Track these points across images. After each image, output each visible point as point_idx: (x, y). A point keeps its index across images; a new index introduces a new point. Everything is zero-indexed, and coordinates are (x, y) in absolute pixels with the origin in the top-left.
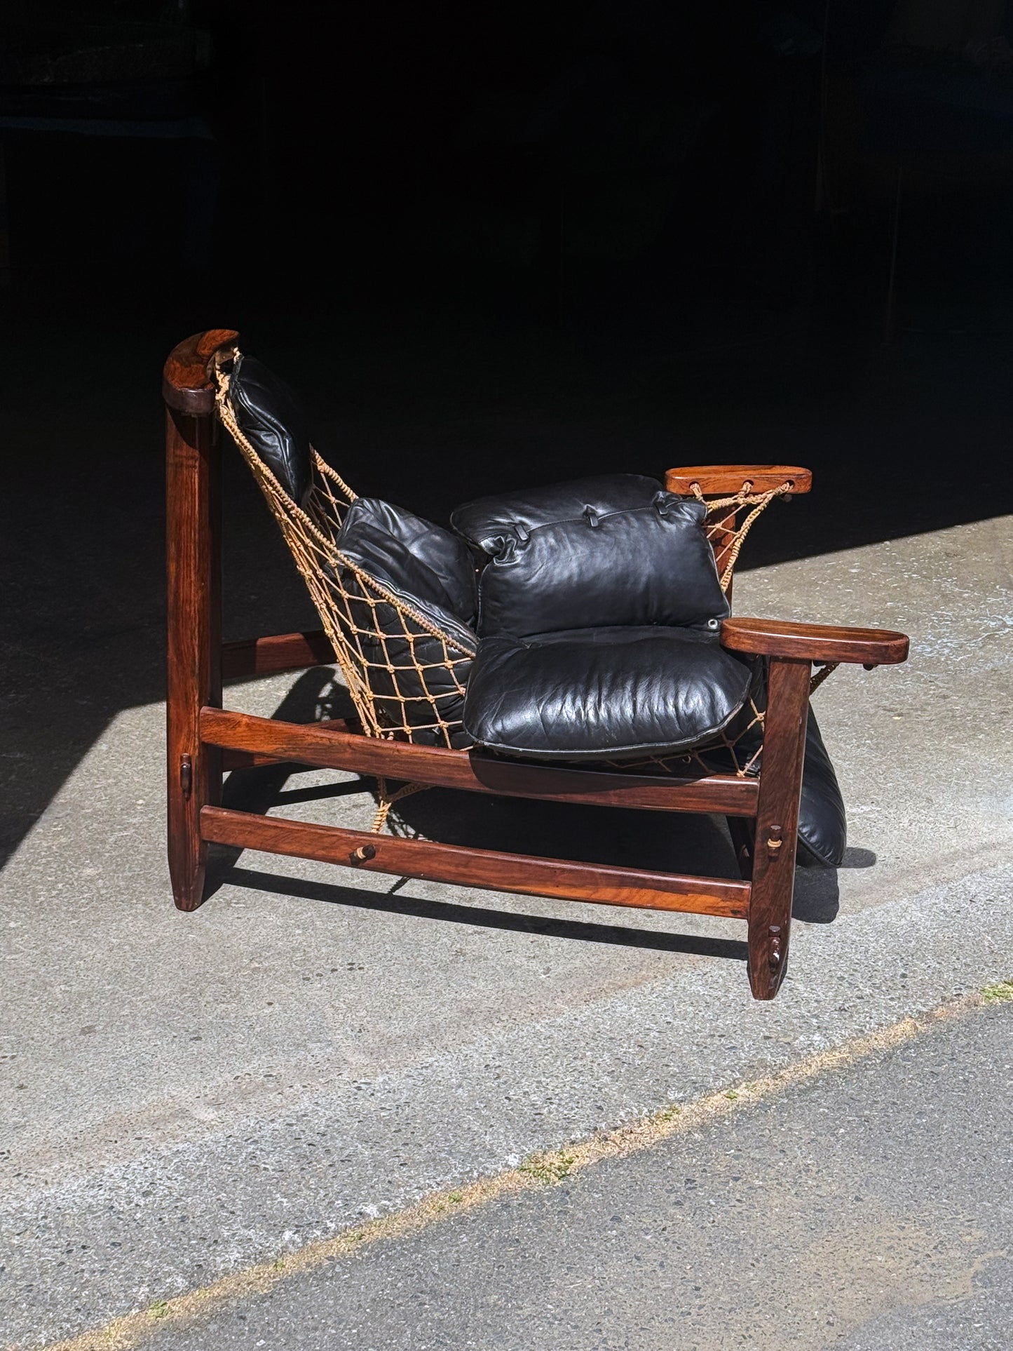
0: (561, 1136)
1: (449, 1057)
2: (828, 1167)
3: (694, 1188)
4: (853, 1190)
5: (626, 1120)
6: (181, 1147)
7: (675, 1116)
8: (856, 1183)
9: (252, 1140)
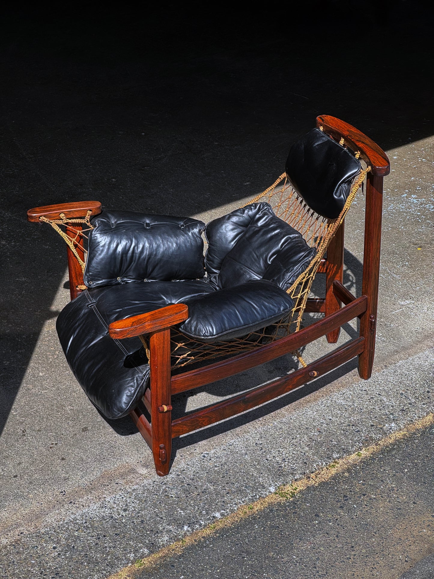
0: (291, 477)
1: (240, 440)
2: (401, 488)
3: (348, 500)
4: (412, 499)
5: (317, 468)
6: (135, 487)
7: (337, 465)
8: (413, 495)
9: (164, 483)
